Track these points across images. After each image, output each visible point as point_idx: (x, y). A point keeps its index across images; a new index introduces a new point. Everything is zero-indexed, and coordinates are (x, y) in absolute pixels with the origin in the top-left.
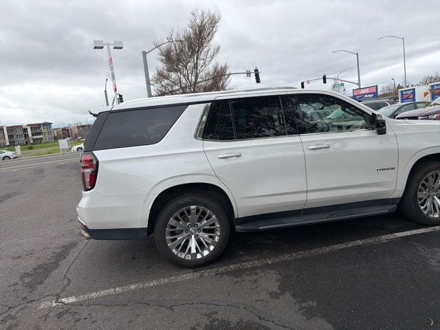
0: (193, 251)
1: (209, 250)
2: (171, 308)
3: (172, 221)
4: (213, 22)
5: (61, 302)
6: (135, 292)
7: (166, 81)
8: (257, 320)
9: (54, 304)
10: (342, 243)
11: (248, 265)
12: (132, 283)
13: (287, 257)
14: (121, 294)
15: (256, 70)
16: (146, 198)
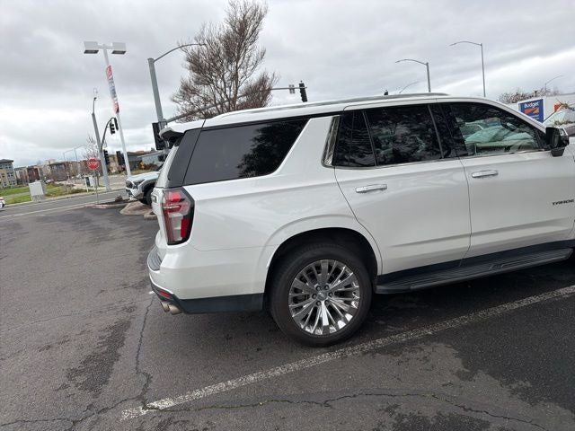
0: (325, 322)
1: (345, 320)
2: (326, 404)
3: (297, 283)
4: (258, 16)
5: (153, 408)
6: (258, 385)
7: (196, 97)
8: (462, 412)
9: (144, 412)
10: (513, 301)
11: (403, 338)
12: (247, 373)
13: (448, 324)
14: (239, 390)
15: (302, 85)
16: (264, 250)
